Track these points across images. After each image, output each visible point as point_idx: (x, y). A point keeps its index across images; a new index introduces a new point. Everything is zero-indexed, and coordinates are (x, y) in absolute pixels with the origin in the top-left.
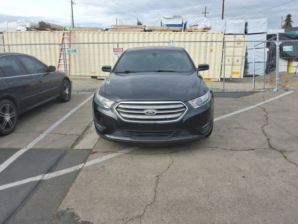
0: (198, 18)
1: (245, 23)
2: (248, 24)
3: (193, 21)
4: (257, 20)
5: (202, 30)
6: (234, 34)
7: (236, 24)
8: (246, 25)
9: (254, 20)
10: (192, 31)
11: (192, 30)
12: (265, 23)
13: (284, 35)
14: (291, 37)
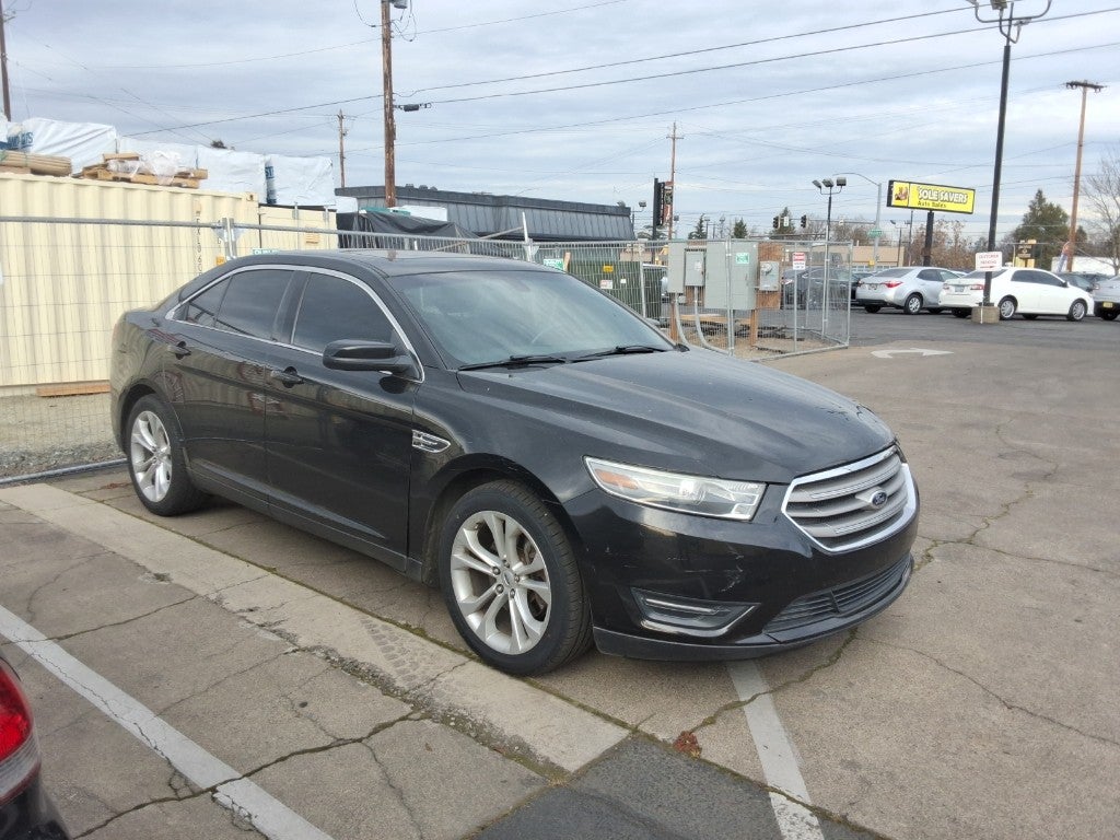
0: (79, 125)
1: (263, 167)
2: (276, 173)
3: (57, 133)
4: (300, 159)
5: (171, 180)
6: (293, 207)
7: (234, 166)
8: (269, 172)
9: (290, 159)
10: (128, 181)
11: (132, 176)
12: (326, 173)
13: (385, 219)
14: (405, 225)
